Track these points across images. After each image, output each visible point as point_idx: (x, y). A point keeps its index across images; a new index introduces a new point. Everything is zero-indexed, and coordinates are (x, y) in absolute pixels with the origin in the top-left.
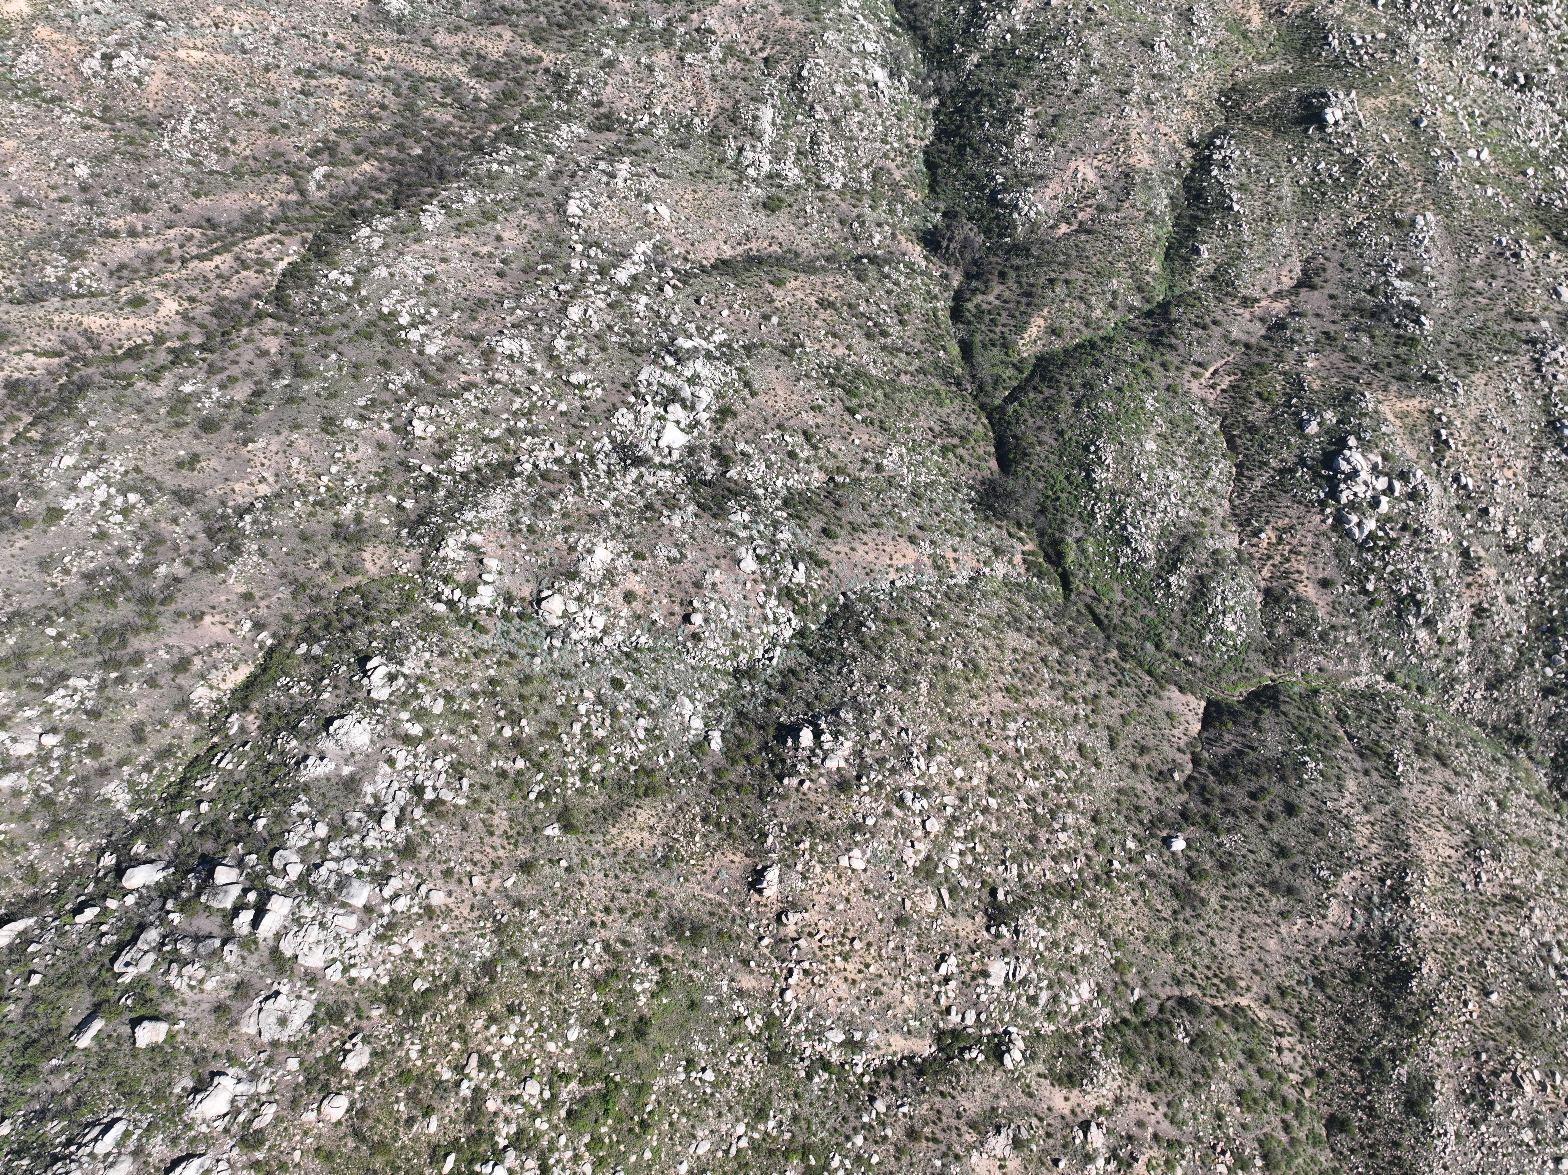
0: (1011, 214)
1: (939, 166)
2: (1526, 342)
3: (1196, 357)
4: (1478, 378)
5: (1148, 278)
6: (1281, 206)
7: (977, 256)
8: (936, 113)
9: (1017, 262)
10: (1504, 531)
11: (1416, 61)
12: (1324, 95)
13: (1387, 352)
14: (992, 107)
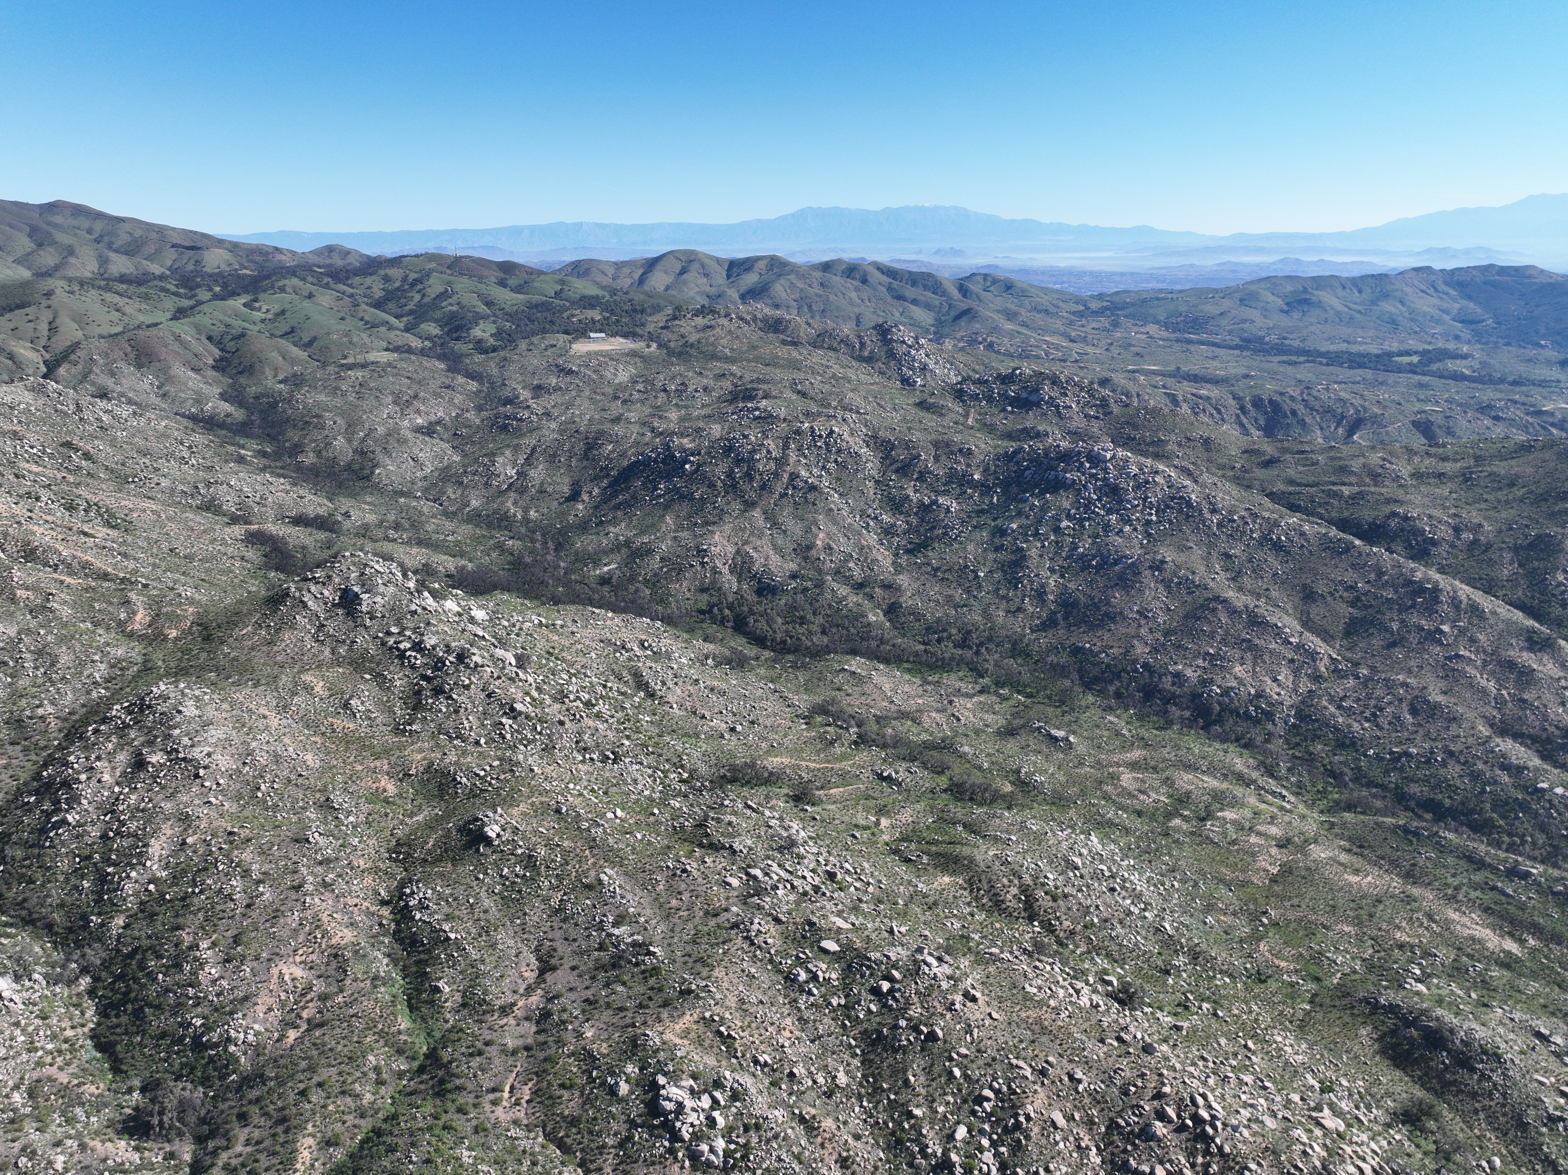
0: (226, 1050)
1: (117, 1043)
2: (732, 928)
3: (487, 1085)
4: (718, 972)
5: (403, 1037)
6: (489, 916)
7: (203, 1112)
8: (91, 993)
9: (254, 1093)
10: (815, 1082)
11: (532, 770)
12: (477, 819)
13: (642, 989)
14: (159, 957)
